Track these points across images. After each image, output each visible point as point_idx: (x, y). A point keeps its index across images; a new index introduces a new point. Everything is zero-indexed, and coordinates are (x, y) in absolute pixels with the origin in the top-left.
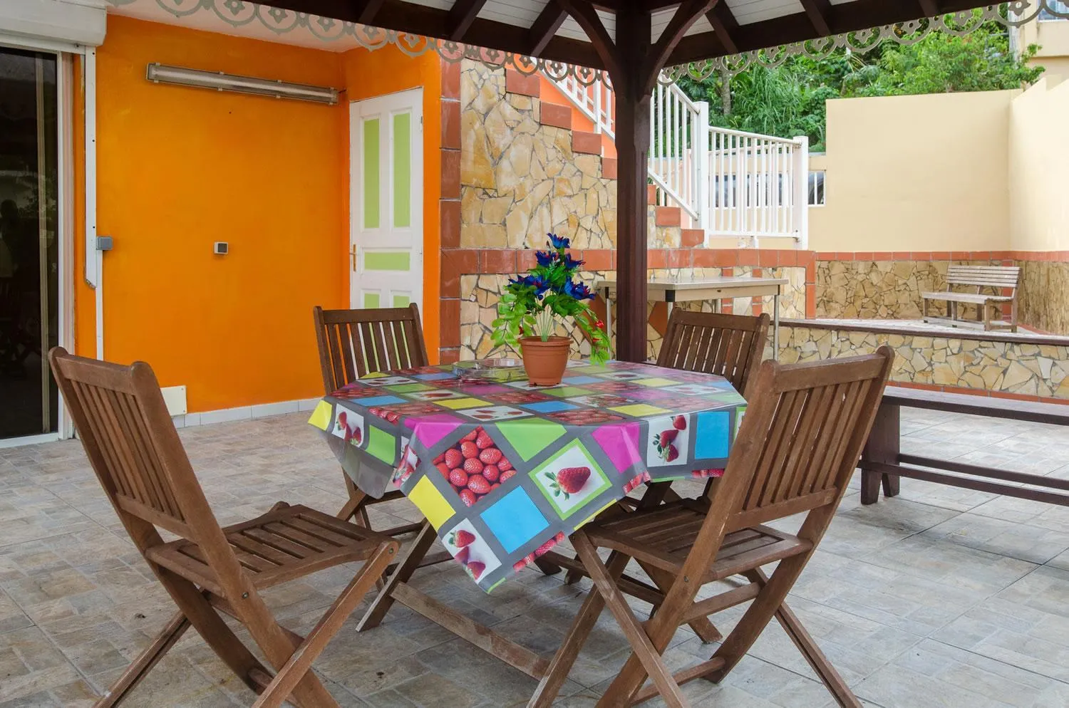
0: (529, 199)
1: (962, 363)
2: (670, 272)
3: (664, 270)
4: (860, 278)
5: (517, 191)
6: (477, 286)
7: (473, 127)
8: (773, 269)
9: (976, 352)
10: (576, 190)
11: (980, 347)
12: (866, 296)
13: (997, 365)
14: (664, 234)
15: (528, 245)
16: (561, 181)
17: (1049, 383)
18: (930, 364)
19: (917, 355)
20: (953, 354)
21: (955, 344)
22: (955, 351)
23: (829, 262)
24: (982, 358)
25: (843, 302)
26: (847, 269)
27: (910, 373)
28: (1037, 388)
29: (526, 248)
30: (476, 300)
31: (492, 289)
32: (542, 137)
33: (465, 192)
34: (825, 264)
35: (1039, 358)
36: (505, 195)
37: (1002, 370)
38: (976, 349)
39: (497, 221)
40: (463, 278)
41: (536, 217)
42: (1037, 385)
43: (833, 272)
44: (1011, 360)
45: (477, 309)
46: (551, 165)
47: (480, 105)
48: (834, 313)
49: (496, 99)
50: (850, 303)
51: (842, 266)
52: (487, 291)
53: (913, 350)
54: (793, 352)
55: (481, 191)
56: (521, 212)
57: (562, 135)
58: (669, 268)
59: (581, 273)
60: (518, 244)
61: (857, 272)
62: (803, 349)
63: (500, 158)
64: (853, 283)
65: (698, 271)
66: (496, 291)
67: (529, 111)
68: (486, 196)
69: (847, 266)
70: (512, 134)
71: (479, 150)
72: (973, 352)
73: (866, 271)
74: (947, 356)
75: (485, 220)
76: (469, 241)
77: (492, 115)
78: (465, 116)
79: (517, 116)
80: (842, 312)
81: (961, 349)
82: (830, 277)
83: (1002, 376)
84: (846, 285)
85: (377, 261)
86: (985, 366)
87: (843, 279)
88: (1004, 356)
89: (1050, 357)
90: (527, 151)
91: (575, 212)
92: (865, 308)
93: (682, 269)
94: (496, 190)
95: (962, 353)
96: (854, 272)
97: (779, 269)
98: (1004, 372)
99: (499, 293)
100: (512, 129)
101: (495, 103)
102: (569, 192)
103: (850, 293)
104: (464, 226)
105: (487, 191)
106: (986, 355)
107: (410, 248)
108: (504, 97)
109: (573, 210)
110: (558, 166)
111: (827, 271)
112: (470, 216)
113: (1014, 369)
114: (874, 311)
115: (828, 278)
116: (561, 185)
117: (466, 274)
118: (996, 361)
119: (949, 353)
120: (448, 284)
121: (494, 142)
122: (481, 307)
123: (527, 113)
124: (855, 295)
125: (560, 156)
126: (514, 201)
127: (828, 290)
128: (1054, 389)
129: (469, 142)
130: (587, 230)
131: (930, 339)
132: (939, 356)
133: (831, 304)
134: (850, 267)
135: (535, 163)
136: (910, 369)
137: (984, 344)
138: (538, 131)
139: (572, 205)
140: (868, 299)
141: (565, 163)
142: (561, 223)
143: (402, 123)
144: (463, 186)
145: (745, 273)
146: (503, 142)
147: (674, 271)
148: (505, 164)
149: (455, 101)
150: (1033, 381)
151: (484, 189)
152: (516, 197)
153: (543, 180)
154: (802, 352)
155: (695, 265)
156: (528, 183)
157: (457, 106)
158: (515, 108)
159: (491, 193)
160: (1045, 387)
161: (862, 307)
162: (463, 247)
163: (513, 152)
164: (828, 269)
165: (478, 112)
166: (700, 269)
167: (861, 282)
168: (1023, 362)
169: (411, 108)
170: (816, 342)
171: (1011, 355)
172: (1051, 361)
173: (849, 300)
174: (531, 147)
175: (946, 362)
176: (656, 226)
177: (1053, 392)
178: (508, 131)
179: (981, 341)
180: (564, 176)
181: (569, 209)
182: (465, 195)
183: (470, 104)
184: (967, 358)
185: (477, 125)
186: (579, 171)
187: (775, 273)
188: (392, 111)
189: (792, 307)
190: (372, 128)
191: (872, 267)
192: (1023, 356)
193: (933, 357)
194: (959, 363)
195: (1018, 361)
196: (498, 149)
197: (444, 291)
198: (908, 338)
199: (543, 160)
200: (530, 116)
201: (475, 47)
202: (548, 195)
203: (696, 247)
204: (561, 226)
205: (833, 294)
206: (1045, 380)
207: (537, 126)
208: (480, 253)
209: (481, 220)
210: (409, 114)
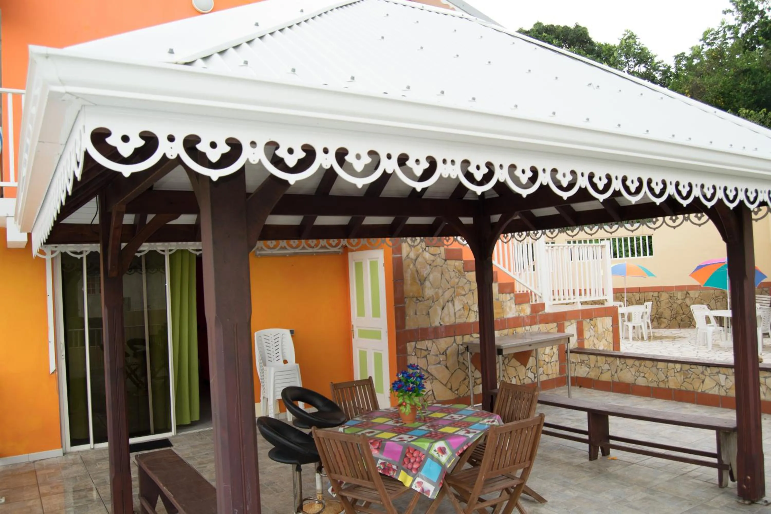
0: (441, 300)
1: (682, 376)
2: (525, 329)
3: (521, 328)
4: (679, 302)
5: (434, 296)
6: (415, 347)
7: (409, 267)
8: (590, 320)
9: (689, 371)
10: (467, 292)
11: (691, 368)
12: (683, 314)
13: (699, 378)
14: (520, 308)
15: (442, 323)
16: (458, 288)
17: (724, 388)
18: (667, 377)
19: (660, 372)
20: (678, 372)
21: (678, 366)
22: (679, 370)
23: (659, 292)
24: (692, 374)
25: (669, 318)
26: (671, 297)
27: (657, 382)
28: (719, 391)
29: (441, 325)
30: (415, 355)
31: (423, 348)
32: (446, 266)
33: (407, 301)
34: (656, 294)
35: (719, 374)
36: (428, 299)
37: (701, 381)
38: (689, 369)
39: (424, 313)
40: (408, 344)
41: (446, 309)
42: (719, 389)
43: (661, 299)
44: (706, 375)
45: (416, 358)
46: (452, 280)
47: (412, 255)
48: (663, 325)
49: (421, 251)
50: (674, 318)
51: (667, 295)
52: (421, 349)
53: (658, 369)
54: (597, 370)
55: (415, 299)
56: (438, 307)
57: (458, 264)
58: (524, 326)
59: (473, 335)
60: (437, 324)
61: (677, 299)
62: (603, 368)
63: (425, 280)
64: (675, 306)
65: (541, 326)
66: (426, 348)
67: (439, 254)
68: (417, 301)
69: (670, 295)
70: (430, 267)
71: (413, 279)
72: (687, 371)
73: (683, 298)
74: (675, 373)
75: (418, 313)
76: (410, 324)
77: (420, 259)
78: (405, 263)
79: (432, 258)
80: (669, 324)
81: (681, 369)
82: (660, 302)
83: (702, 384)
84: (671, 307)
85: (365, 334)
86: (693, 379)
87: (668, 303)
88: (702, 373)
89: (724, 374)
90: (439, 275)
91: (467, 303)
92: (683, 321)
93: (532, 326)
94: (423, 298)
95: (682, 371)
96: (675, 298)
97: (594, 319)
98: (703, 382)
99: (427, 349)
100: (430, 265)
101: (420, 253)
102: (463, 293)
103: (673, 312)
104: (407, 318)
105: (419, 298)
106: (693, 372)
107: (381, 328)
108: (425, 249)
109: (466, 302)
110: (457, 280)
111: (658, 299)
112: (410, 312)
113: (707, 380)
114: (689, 323)
115: (658, 303)
116: (459, 290)
117: (409, 342)
118: (698, 375)
119: (676, 371)
120: (400, 348)
121: (421, 273)
122: (418, 358)
123: (438, 256)
124: (676, 313)
125: (457, 275)
126: (433, 302)
127: (659, 311)
128: (727, 391)
129: (408, 276)
130: (474, 312)
131: (666, 364)
132: (671, 373)
133: (662, 319)
134: (672, 295)
135: (444, 281)
136: (656, 380)
137: (692, 366)
138: (444, 263)
139: (465, 299)
140: (685, 316)
141: (460, 278)
142: (459, 310)
143: (374, 265)
144: (405, 297)
145: (572, 324)
146: (425, 272)
147: (527, 328)
148: (427, 283)
149: (399, 256)
150: (717, 386)
151: (417, 298)
152: (434, 299)
153: (448, 289)
154: (602, 370)
155: (540, 323)
156: (440, 291)
157: (401, 258)
158: (432, 254)
159: (420, 299)
160: (723, 391)
161: (682, 321)
162: (407, 328)
163: (431, 277)
164: (658, 297)
165: (411, 259)
166: (543, 325)
167: (680, 304)
168: (712, 377)
169: (378, 258)
170: (609, 364)
171: (706, 373)
172: (725, 376)
173: (672, 316)
174: (441, 273)
175: (674, 376)
176: (515, 304)
177: (727, 392)
178: (428, 266)
179: (691, 365)
180: (460, 284)
181: (464, 302)
182: (407, 302)
183: (407, 256)
184: (684, 374)
185: (411, 266)
186: (468, 281)
187: (591, 322)
188: (369, 259)
189: (604, 340)
190: (359, 266)
191: (686, 295)
192: (711, 373)
193: (668, 373)
194: (681, 376)
195: (709, 376)
196: (423, 276)
197: (398, 351)
198: (655, 363)
199: (448, 278)
200: (439, 257)
201: (405, 238)
202: (451, 296)
203: (540, 313)
204: (459, 312)
205: (662, 313)
206: (723, 386)
207: (443, 261)
208: (416, 330)
209: (416, 314)
210: (377, 261)
